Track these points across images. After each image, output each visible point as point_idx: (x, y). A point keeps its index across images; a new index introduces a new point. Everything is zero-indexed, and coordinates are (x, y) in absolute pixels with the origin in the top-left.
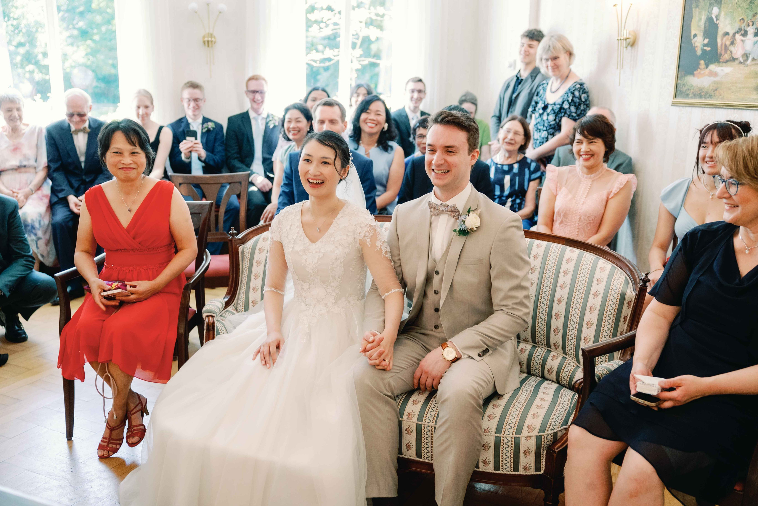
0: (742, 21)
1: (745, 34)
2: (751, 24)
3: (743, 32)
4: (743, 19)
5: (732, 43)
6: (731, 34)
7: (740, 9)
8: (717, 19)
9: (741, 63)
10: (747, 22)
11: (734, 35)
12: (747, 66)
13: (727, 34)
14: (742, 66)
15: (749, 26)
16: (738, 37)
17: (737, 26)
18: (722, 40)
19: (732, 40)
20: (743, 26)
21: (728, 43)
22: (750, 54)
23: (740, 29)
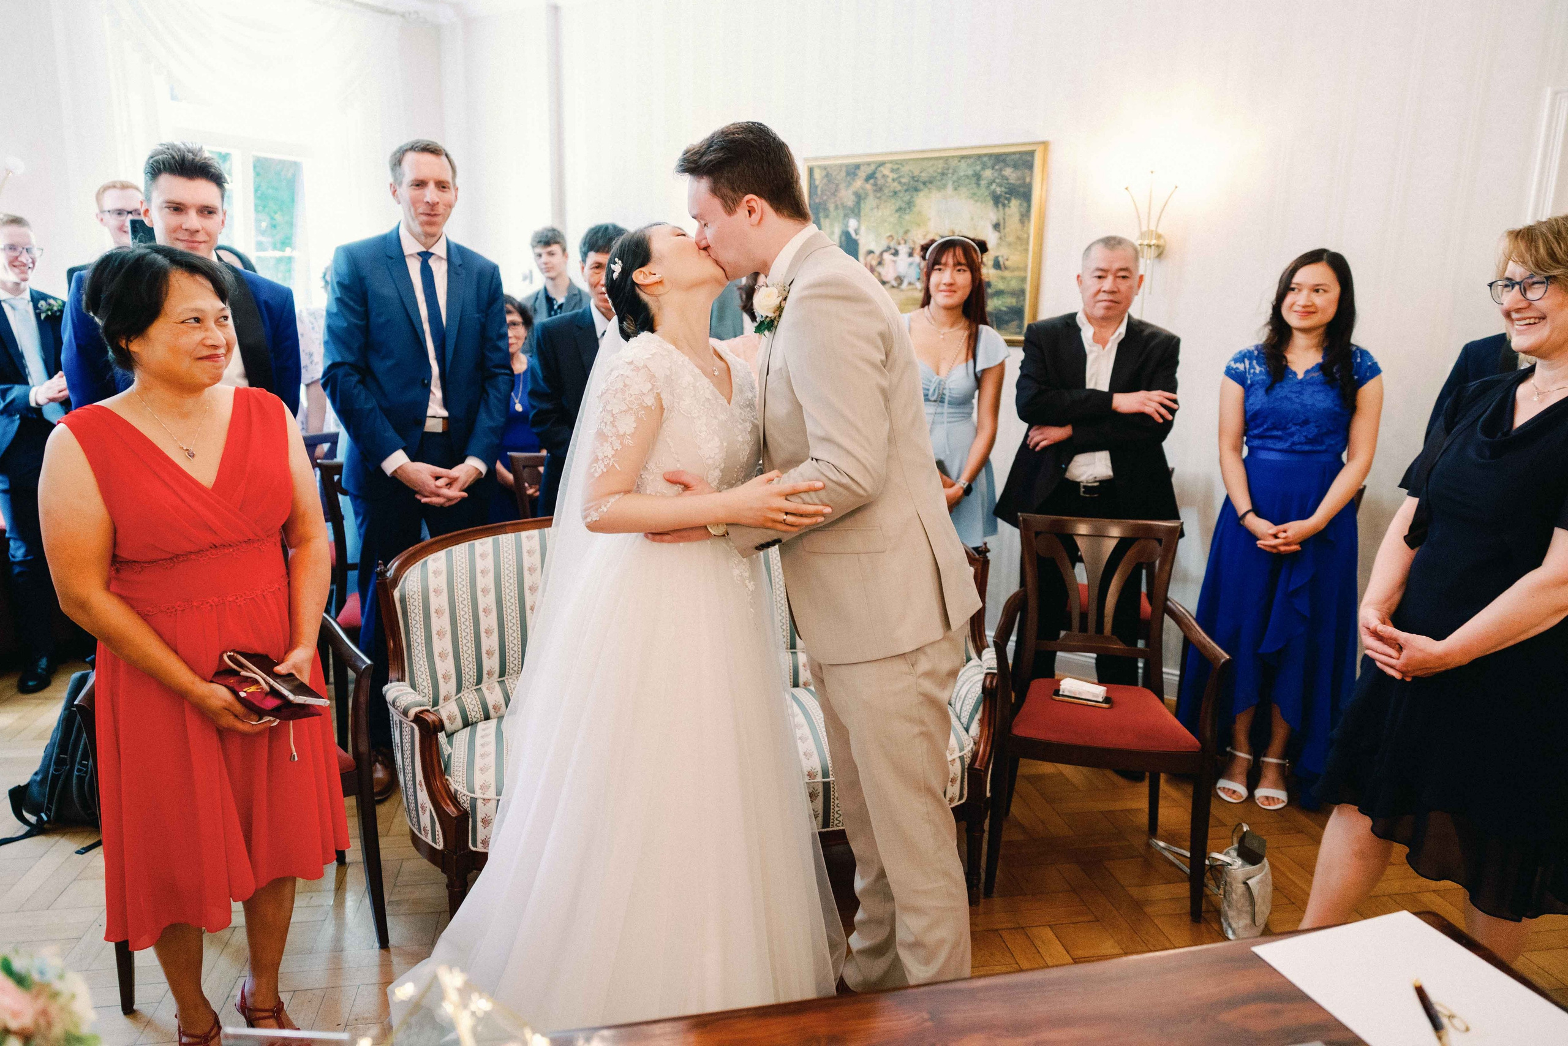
0: (891, 238)
1: (896, 253)
2: (902, 242)
3: (893, 251)
4: (891, 236)
5: (880, 263)
6: (877, 253)
7: (886, 224)
8: (857, 234)
9: (893, 287)
10: (898, 240)
11: (881, 254)
12: (902, 291)
13: (871, 252)
14: (895, 290)
15: (899, 244)
16: (887, 257)
17: (884, 244)
18: (865, 259)
19: (879, 260)
20: (892, 244)
21: (874, 263)
22: (904, 277)
23: (889, 248)
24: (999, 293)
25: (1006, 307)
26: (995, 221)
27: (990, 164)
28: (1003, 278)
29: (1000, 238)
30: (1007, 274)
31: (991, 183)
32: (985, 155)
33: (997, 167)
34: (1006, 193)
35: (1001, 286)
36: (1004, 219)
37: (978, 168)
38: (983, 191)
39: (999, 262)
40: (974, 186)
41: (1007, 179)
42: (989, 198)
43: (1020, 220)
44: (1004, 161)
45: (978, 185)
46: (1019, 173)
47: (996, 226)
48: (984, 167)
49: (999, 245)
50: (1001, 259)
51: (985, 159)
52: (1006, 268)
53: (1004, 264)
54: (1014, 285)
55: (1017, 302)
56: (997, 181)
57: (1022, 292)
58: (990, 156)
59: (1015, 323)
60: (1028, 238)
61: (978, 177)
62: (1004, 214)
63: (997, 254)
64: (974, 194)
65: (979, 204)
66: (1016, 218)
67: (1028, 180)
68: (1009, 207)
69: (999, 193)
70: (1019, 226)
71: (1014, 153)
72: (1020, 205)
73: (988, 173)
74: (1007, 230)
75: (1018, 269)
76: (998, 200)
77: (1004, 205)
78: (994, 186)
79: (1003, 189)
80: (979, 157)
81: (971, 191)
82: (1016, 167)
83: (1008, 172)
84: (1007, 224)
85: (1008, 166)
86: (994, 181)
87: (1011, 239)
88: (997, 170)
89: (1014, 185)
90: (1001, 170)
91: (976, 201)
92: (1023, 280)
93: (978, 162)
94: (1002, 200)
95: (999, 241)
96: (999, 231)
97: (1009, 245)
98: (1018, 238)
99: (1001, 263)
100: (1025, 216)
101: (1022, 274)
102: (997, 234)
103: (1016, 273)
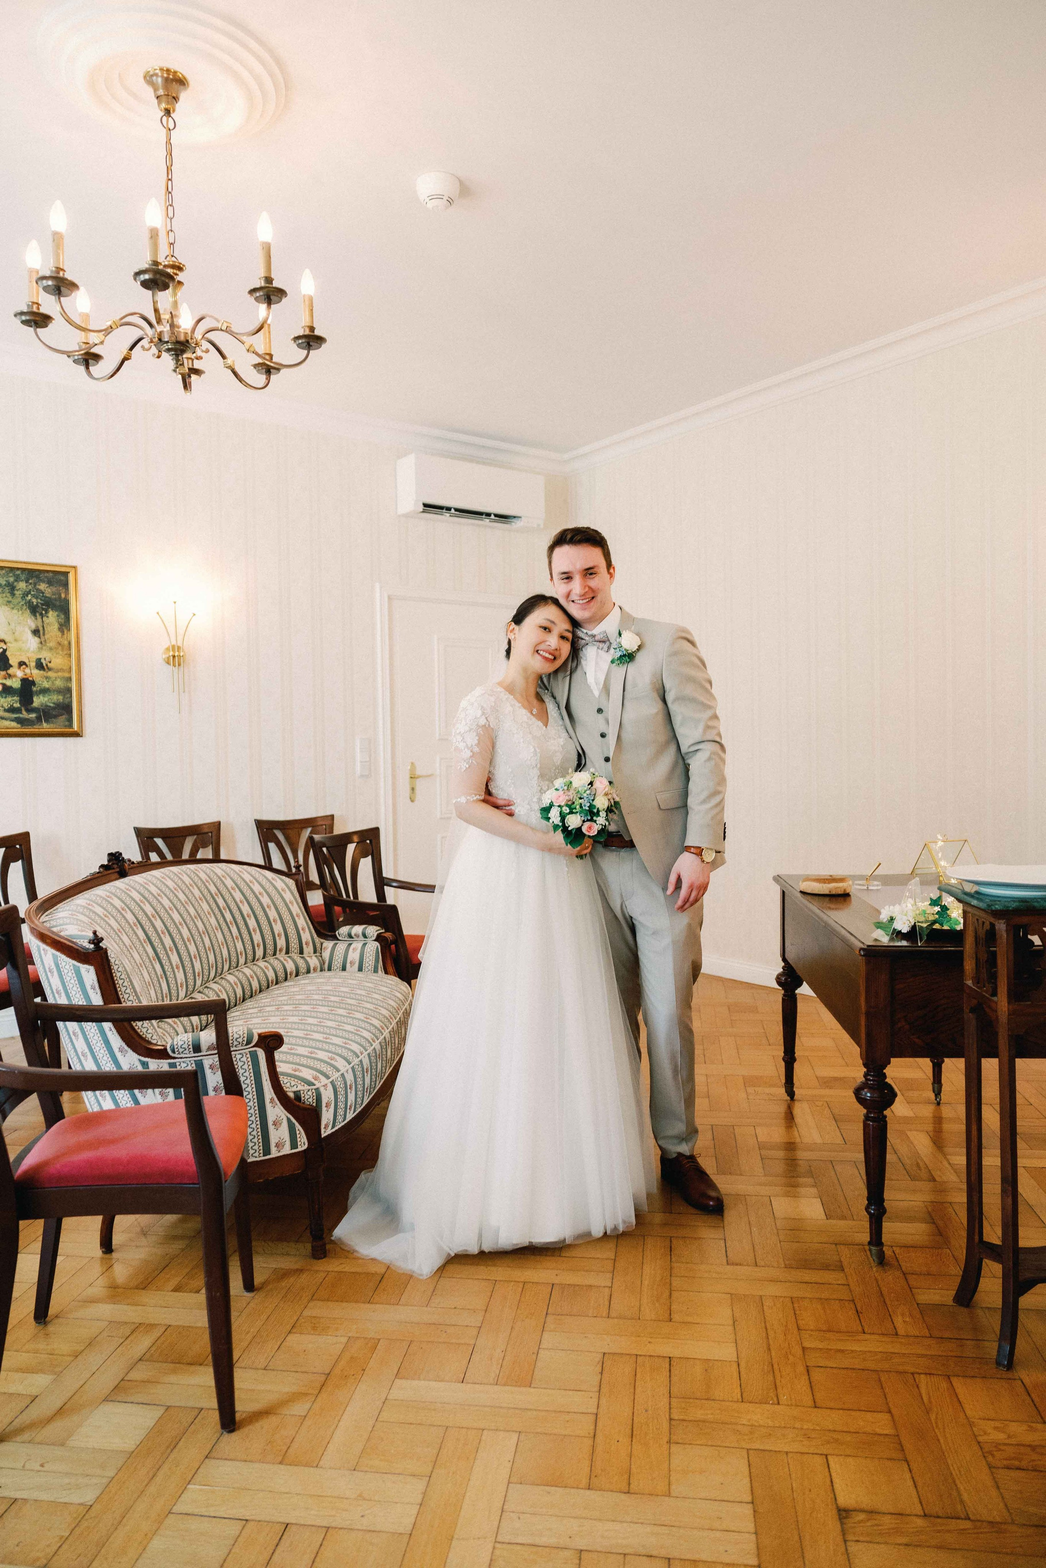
24: (44, 691)
25: (54, 703)
26: (33, 627)
27: (23, 577)
28: (47, 678)
29: (41, 643)
30: (50, 674)
31: (28, 593)
32: (18, 569)
33: (30, 581)
34: (42, 605)
35: (46, 685)
36: (43, 627)
37: (11, 579)
38: (17, 599)
39: (42, 664)
40: (8, 595)
41: (43, 593)
42: (25, 607)
43: (59, 629)
44: (38, 577)
45: (13, 595)
46: (54, 589)
47: (36, 632)
48: (17, 580)
49: (40, 649)
50: (43, 661)
51: (18, 572)
52: (50, 669)
53: (47, 665)
54: (59, 683)
55: (63, 699)
56: (32, 593)
57: (69, 690)
58: (23, 570)
59: (63, 718)
60: (70, 643)
61: (12, 588)
62: (43, 622)
63: (40, 657)
64: (9, 602)
65: (15, 611)
66: (56, 626)
67: (63, 596)
68: (47, 617)
69: (35, 603)
70: (59, 634)
71: (48, 571)
72: (58, 616)
73: (22, 585)
74: (46, 637)
75: (61, 670)
76: (34, 610)
77: (41, 615)
78: (29, 597)
79: (39, 601)
80: (12, 569)
81: (6, 599)
82: (50, 583)
83: (42, 586)
84: (46, 632)
85: (44, 582)
86: (29, 593)
87: (52, 644)
88: (31, 584)
89: (50, 598)
90: (35, 584)
91: (13, 608)
92: (70, 679)
93: (11, 575)
94: (39, 610)
95: (40, 646)
96: (39, 637)
97: (51, 649)
98: (59, 644)
99: (44, 665)
100: (65, 625)
101: (67, 675)
102: (37, 639)
103: (60, 674)
